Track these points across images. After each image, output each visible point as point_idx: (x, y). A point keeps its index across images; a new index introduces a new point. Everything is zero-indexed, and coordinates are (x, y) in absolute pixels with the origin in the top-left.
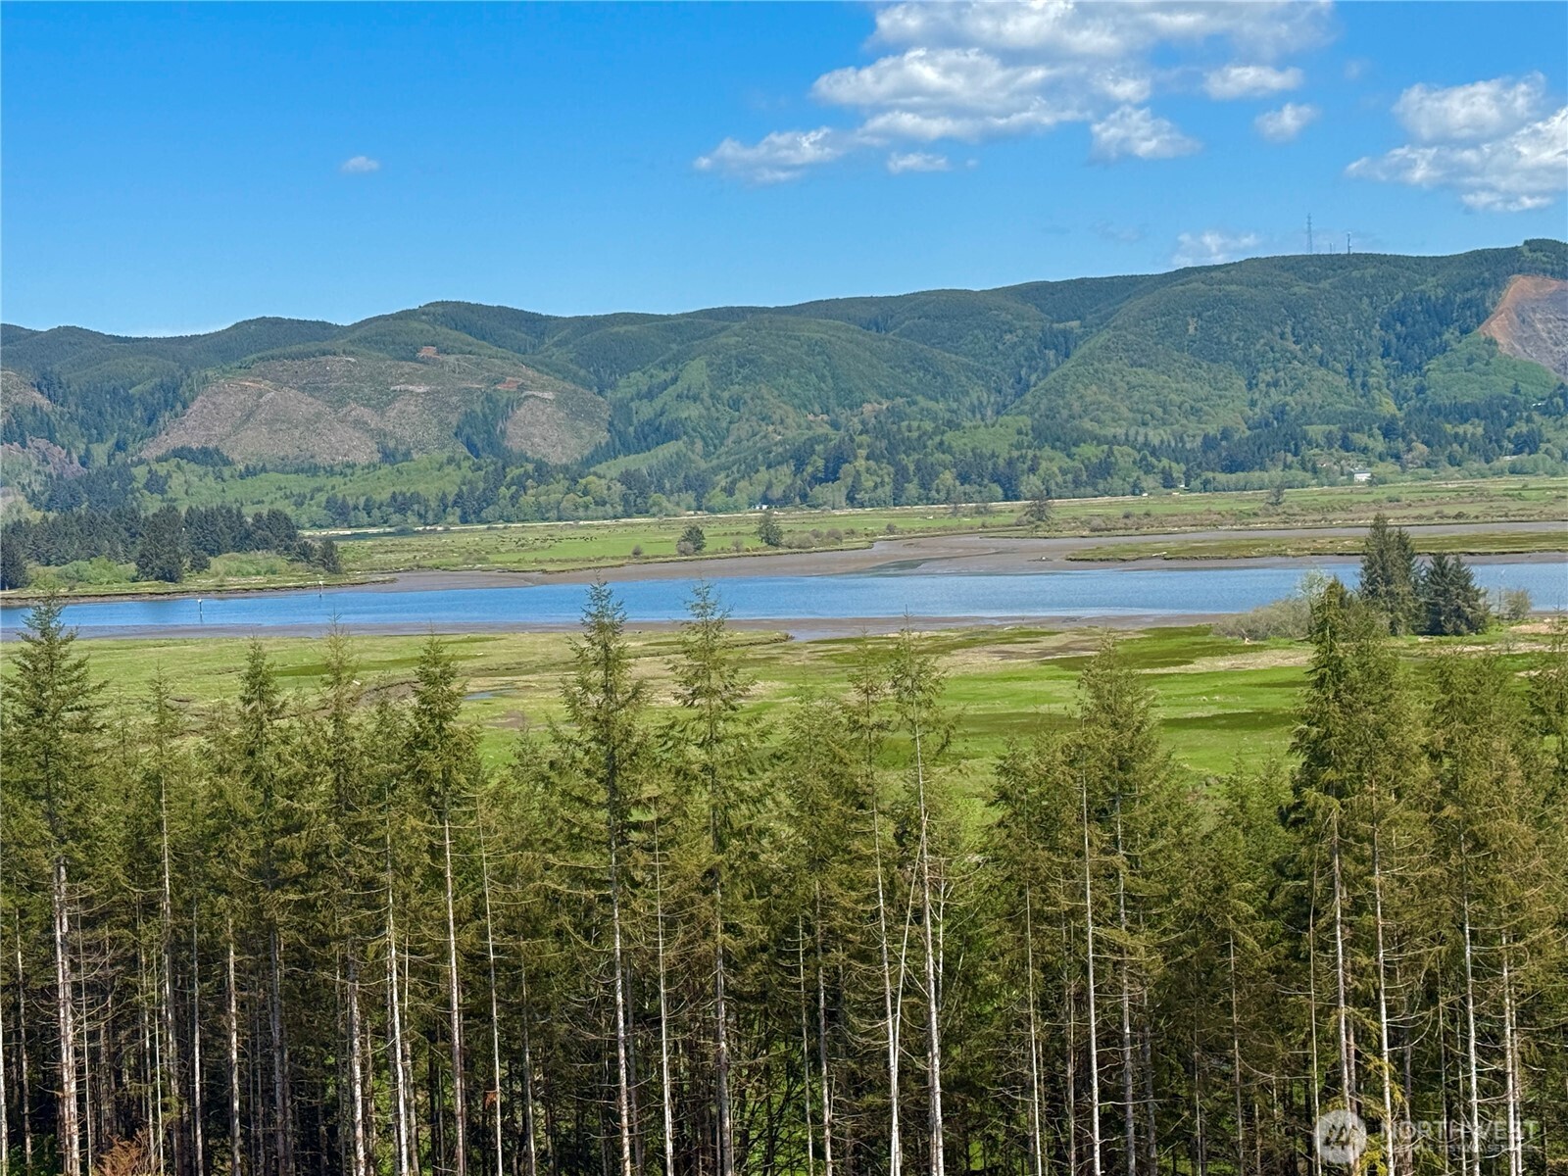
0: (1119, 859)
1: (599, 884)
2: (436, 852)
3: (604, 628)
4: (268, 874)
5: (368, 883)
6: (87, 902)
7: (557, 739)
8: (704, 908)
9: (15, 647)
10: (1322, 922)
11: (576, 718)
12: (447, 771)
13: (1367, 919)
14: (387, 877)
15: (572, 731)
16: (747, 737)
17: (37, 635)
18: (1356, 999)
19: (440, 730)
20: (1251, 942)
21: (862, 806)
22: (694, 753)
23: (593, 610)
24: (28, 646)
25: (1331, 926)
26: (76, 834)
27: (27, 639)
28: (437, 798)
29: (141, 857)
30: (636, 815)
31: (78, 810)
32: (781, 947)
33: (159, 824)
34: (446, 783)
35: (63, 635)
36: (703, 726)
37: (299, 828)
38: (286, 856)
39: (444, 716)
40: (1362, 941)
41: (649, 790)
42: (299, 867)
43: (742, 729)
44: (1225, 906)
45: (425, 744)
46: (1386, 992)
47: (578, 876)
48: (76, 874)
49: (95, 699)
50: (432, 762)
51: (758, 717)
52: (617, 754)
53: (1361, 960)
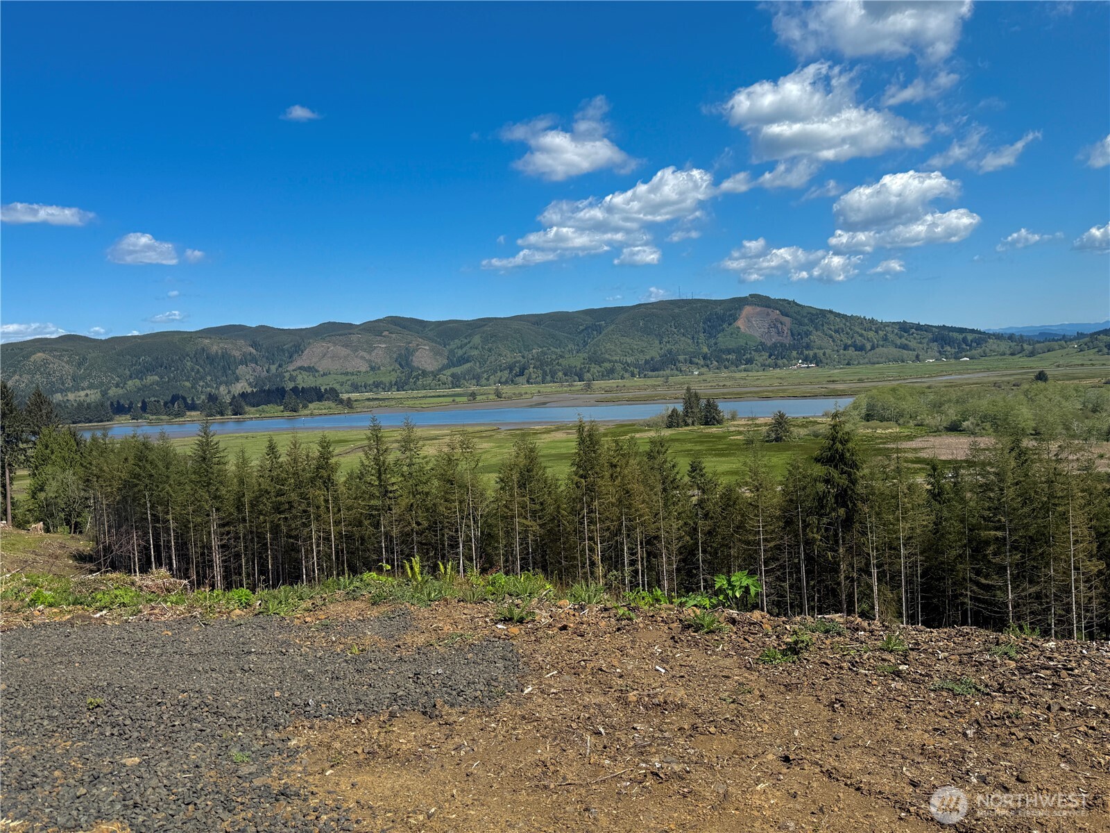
0: (527, 499)
1: (378, 510)
2: (327, 501)
3: (376, 429)
4: (277, 509)
5: (305, 511)
6: (222, 519)
7: (363, 465)
8: (407, 517)
9: (196, 438)
10: (580, 516)
11: (368, 457)
12: (329, 476)
13: (593, 515)
14: (311, 510)
15: (366, 463)
16: (421, 463)
17: (203, 434)
18: (591, 539)
19: (327, 463)
20: (566, 523)
21: (452, 484)
22: (405, 468)
23: (372, 425)
24: (201, 439)
25: (583, 517)
26: (216, 497)
27: (199, 436)
28: (328, 482)
29: (239, 507)
30: (390, 488)
31: (217, 489)
32: (432, 527)
33: (244, 494)
34: (329, 480)
35: (211, 433)
36: (408, 460)
37: (284, 495)
38: (281, 503)
39: (328, 459)
40: (591, 522)
41: (393, 480)
42: (287, 506)
43: (421, 461)
44: (559, 513)
45: (322, 468)
46: (600, 537)
47: (371, 507)
48: (218, 510)
49: (222, 454)
50: (324, 473)
51: (425, 457)
52: (381, 469)
53: (592, 527)
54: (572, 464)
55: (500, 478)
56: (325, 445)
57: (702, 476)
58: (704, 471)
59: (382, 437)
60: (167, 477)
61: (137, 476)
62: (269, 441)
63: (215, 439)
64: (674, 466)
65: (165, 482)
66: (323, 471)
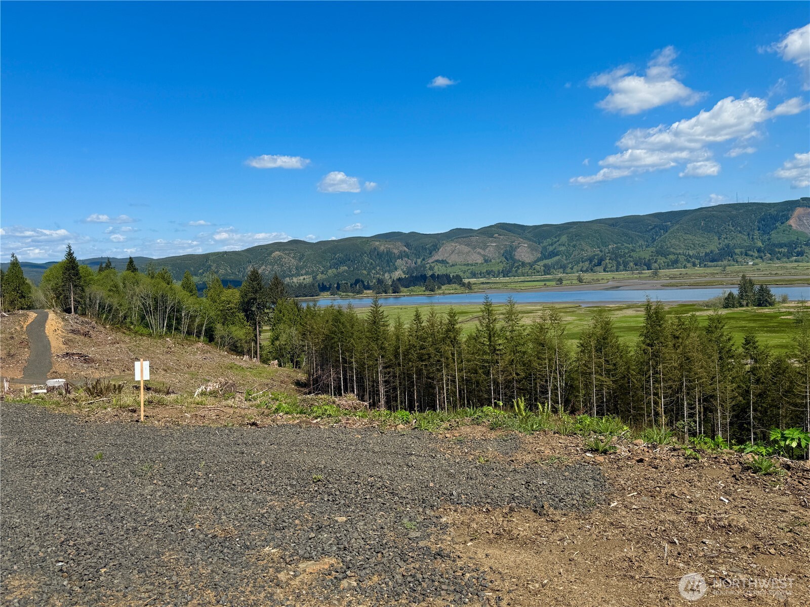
0: (602, 360)
1: (489, 363)
2: (453, 354)
3: (488, 305)
4: (421, 358)
5: (439, 361)
6: (386, 363)
7: (478, 330)
8: (510, 369)
9: (369, 308)
10: (647, 376)
11: (481, 325)
12: (455, 337)
13: (658, 376)
14: (443, 360)
15: (480, 328)
16: (520, 330)
17: (374, 306)
18: (656, 394)
19: (453, 327)
20: (635, 380)
21: (544, 347)
22: (508, 333)
23: (485, 301)
24: (373, 309)
25: (649, 377)
26: (382, 348)
27: (372, 306)
28: (454, 342)
29: (396, 355)
30: (498, 348)
31: (382, 343)
32: (528, 377)
33: (399, 347)
34: (455, 339)
35: (379, 305)
36: (510, 328)
37: (425, 348)
38: (423, 355)
39: (454, 325)
40: (656, 381)
41: (500, 342)
42: (427, 357)
43: (520, 328)
44: (629, 372)
45: (450, 331)
46: (663, 393)
47: (484, 360)
48: (383, 357)
49: (386, 319)
50: (452, 335)
51: (523, 326)
52: (491, 334)
53: (657, 385)
54: (641, 335)
55: (581, 344)
56: (452, 315)
57: (755, 348)
58: (757, 344)
59: (492, 310)
60: (352, 333)
61: (334, 333)
62: (416, 311)
63: (381, 309)
64: (729, 339)
65: (351, 337)
66: (451, 332)
